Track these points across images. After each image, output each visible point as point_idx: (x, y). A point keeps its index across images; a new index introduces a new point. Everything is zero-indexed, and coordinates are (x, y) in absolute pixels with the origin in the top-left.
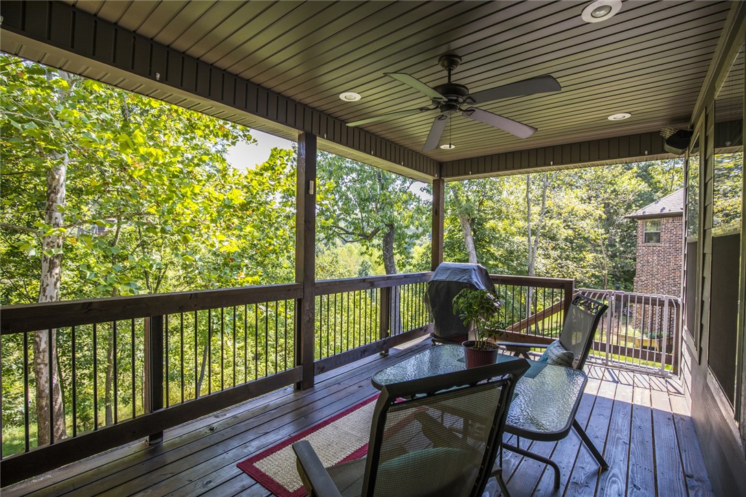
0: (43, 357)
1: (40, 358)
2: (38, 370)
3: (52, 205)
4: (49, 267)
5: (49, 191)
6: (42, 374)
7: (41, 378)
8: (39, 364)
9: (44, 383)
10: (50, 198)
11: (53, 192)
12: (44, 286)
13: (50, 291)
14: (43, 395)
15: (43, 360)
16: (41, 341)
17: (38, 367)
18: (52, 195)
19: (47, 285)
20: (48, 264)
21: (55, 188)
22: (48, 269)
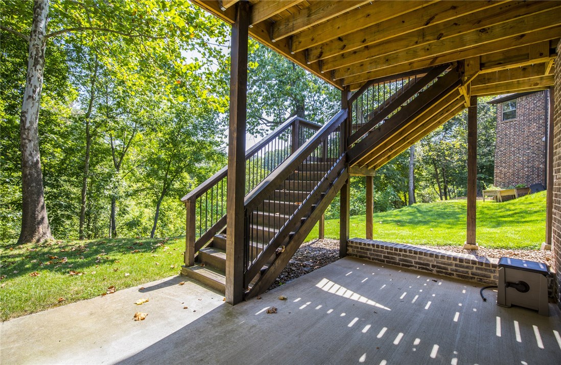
0: (28, 134)
1: (25, 134)
2: (24, 144)
3: (37, 17)
4: (34, 63)
5: (35, 7)
6: (27, 147)
7: (25, 151)
8: (24, 139)
9: (28, 156)
10: (36, 12)
11: (38, 8)
12: (30, 77)
13: (34, 81)
14: (27, 165)
15: (27, 136)
16: (26, 120)
17: (24, 141)
18: (38, 9)
19: (32, 76)
20: (33, 60)
21: (40, 5)
22: (33, 64)
